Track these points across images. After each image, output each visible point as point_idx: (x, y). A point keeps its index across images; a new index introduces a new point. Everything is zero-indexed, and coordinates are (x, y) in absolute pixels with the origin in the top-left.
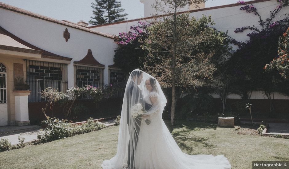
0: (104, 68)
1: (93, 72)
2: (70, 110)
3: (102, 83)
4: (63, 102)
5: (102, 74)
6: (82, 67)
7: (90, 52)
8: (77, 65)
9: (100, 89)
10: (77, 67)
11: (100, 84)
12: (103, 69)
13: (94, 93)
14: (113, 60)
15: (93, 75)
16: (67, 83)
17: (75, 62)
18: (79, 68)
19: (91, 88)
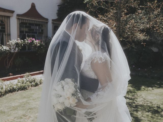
0: (47, 21)
1: (36, 25)
2: (11, 62)
3: (45, 36)
4: (2, 55)
5: (45, 27)
6: (25, 20)
7: (33, 6)
8: (20, 18)
9: (43, 42)
10: (20, 20)
11: (44, 37)
12: (47, 23)
13: (37, 45)
14: (56, 14)
15: (37, 28)
16: (10, 35)
17: (18, 15)
18: (22, 21)
19: (33, 41)
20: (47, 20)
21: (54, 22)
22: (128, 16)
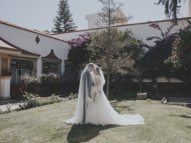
4: (34, 84)
5: (59, 65)
9: (59, 76)
10: (44, 61)
11: (58, 72)
13: (55, 78)
15: (54, 66)
19: (53, 75)
20: (61, 60)
21: (66, 62)
22: (113, 60)
